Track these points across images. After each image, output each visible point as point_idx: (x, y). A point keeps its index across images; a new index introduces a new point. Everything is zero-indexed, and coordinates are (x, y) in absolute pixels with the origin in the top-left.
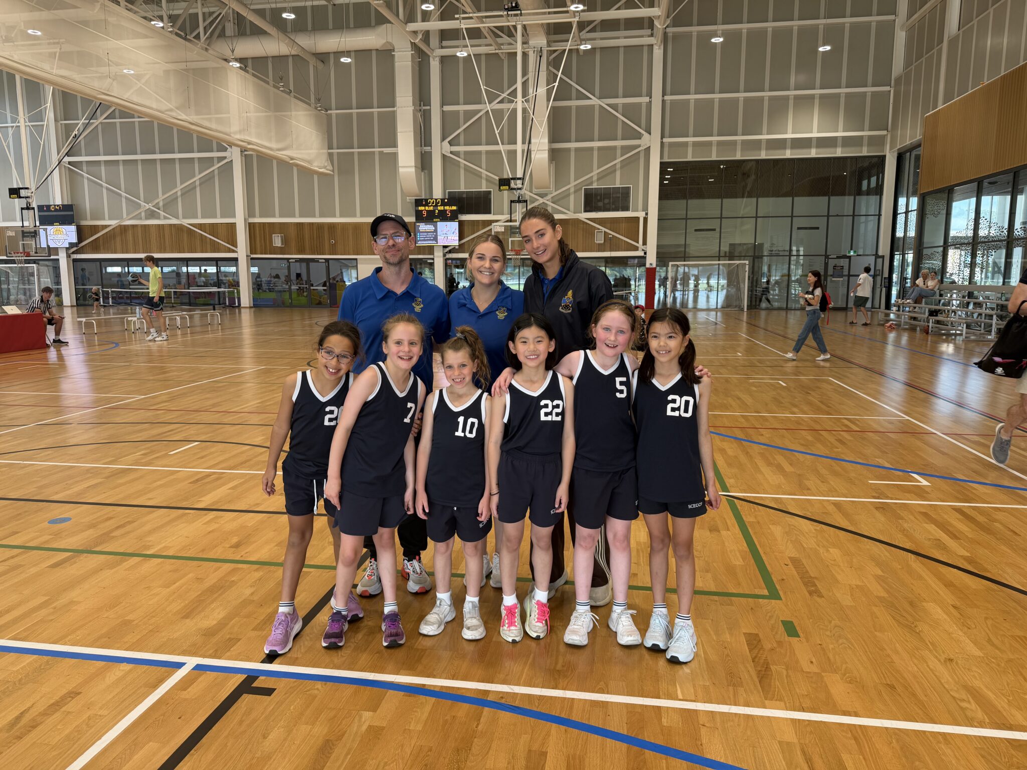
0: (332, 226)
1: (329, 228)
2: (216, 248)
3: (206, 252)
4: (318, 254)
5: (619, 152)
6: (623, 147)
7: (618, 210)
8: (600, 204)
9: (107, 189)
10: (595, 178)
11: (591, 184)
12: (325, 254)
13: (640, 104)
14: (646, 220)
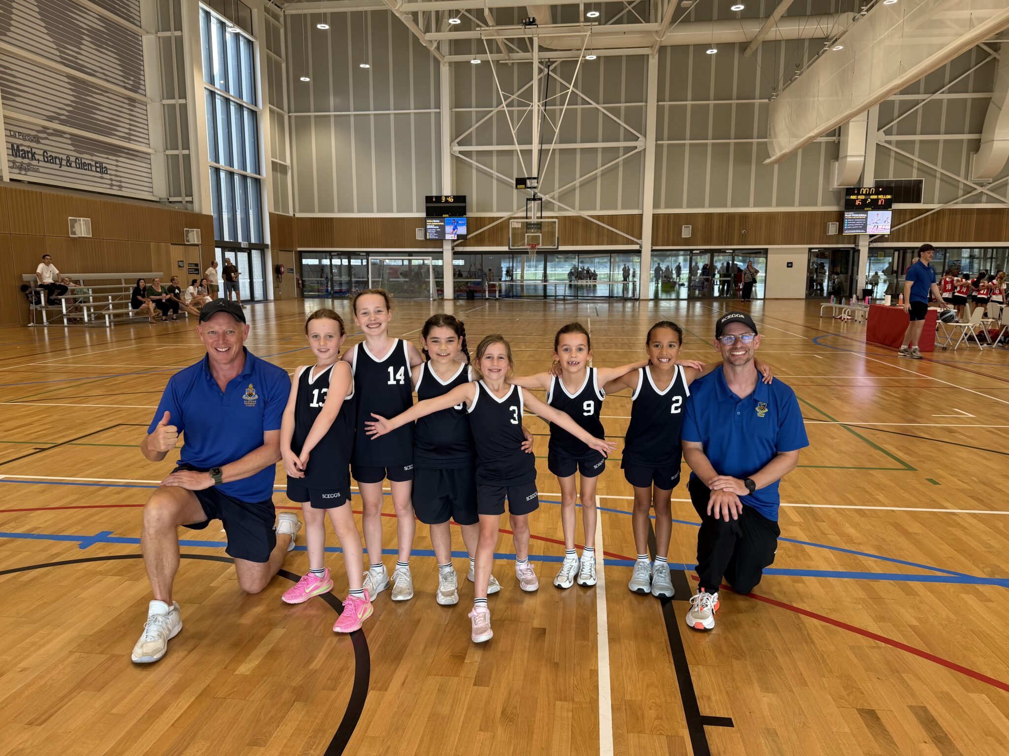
0: (744, 216)
1: (740, 218)
2: (613, 239)
3: (602, 244)
4: (725, 245)
9: (499, 180)
12: (734, 245)
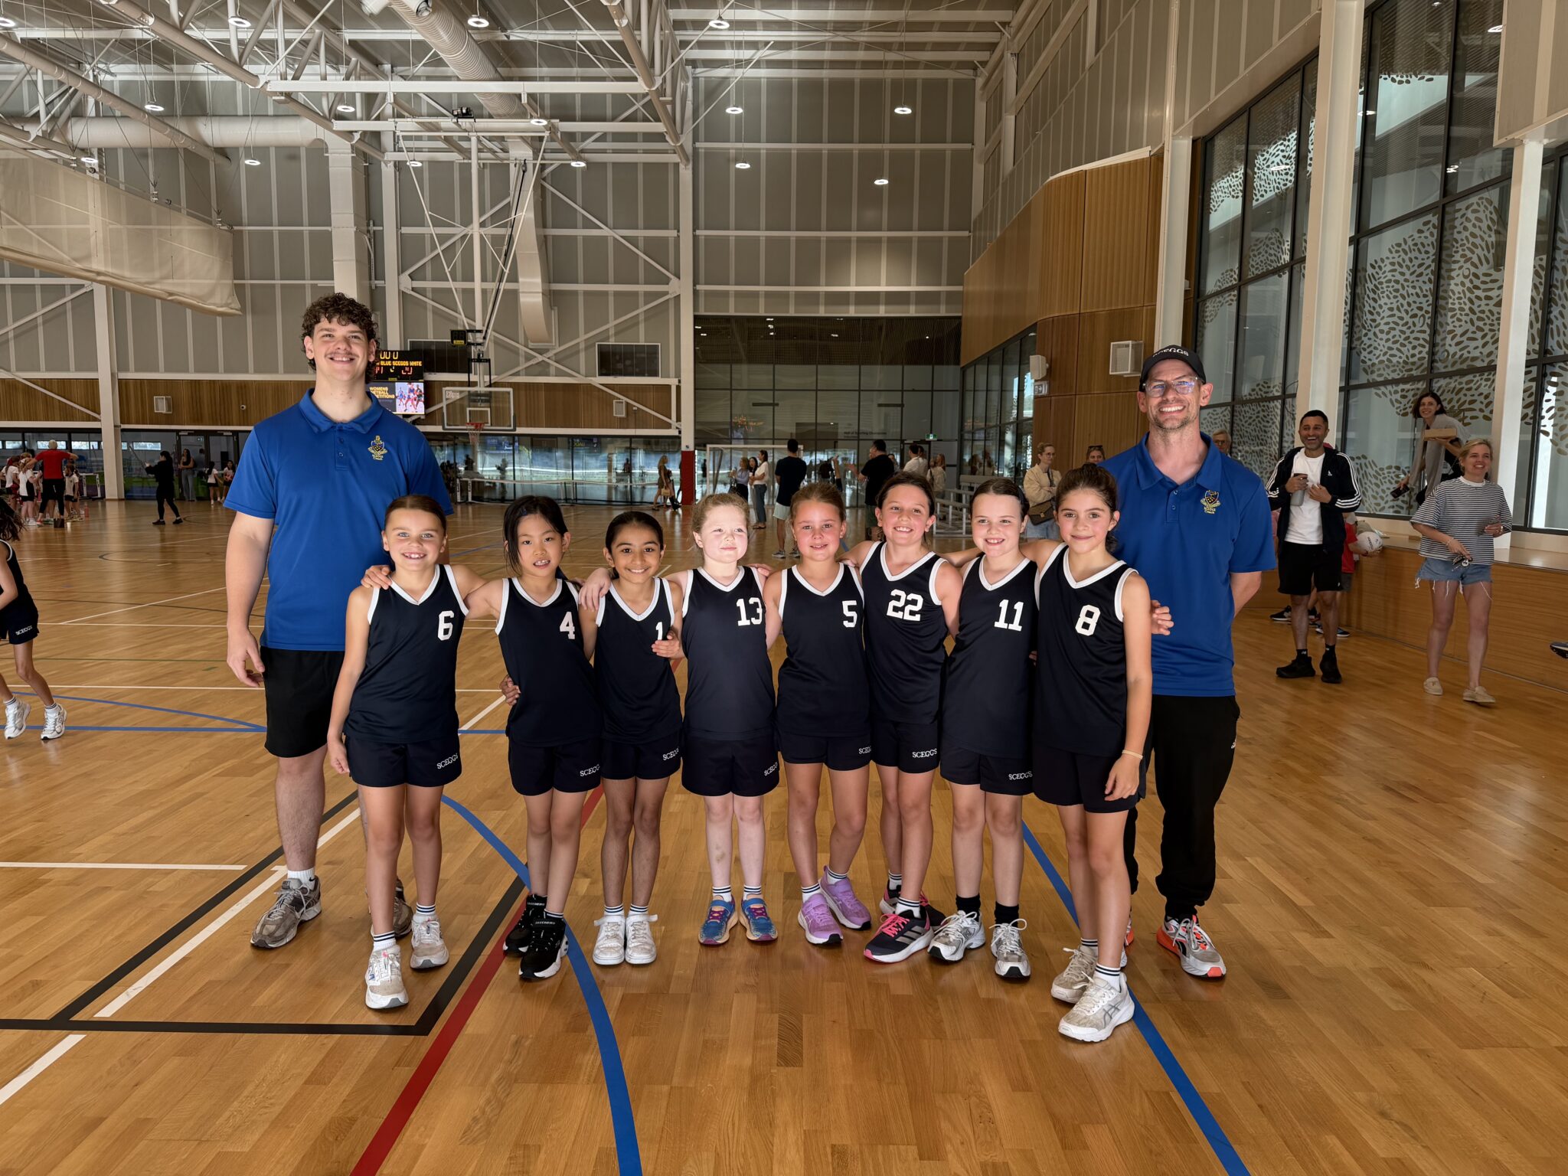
0: (243, 386)
1: (237, 388)
2: (69, 415)
4: (222, 424)
5: (641, 299)
6: (646, 294)
7: (643, 375)
8: (620, 366)
10: (612, 332)
11: (607, 339)
12: (233, 425)
13: (666, 239)
14: (678, 388)
